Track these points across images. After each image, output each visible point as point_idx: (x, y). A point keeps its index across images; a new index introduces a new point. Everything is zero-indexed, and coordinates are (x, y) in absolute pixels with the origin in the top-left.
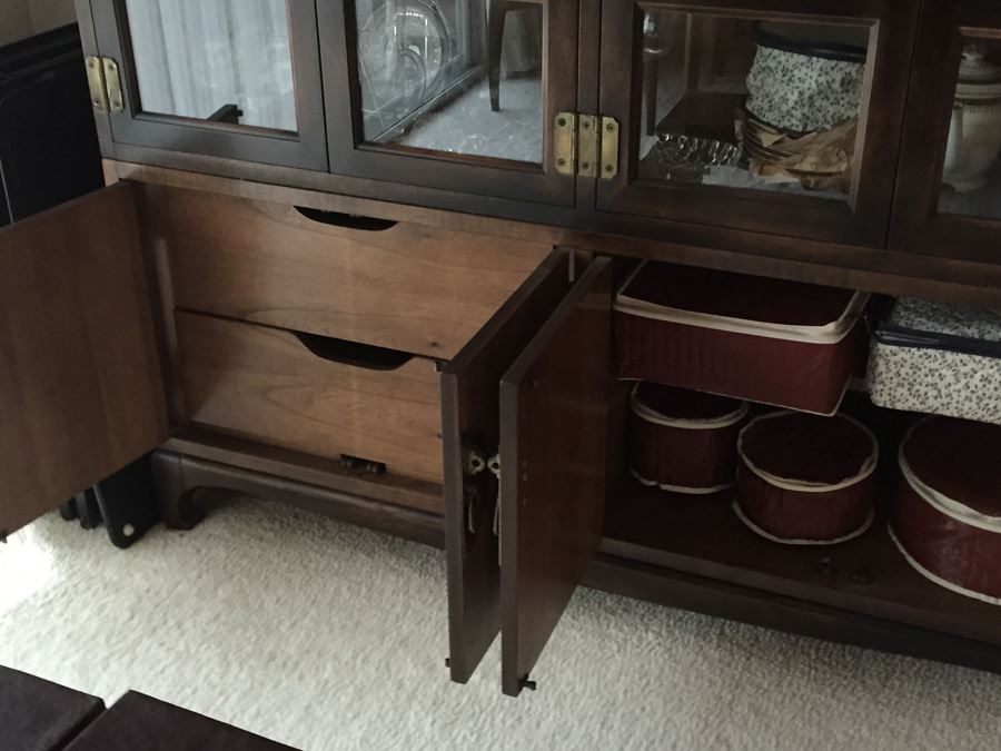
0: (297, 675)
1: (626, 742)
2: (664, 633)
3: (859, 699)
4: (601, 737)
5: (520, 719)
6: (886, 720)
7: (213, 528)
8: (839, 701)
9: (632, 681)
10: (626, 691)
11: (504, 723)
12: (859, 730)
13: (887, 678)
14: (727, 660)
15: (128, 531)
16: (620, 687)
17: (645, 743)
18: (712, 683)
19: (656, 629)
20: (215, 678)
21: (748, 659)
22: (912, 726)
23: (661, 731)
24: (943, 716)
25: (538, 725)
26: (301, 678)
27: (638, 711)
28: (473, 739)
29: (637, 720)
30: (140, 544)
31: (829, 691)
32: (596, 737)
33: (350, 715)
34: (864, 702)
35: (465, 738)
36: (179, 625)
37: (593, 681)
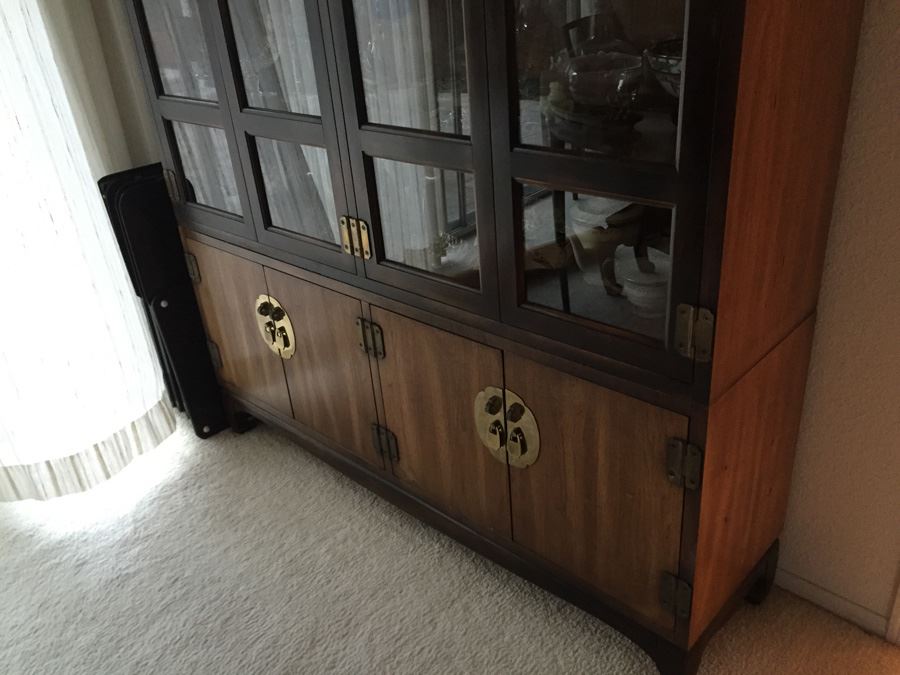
0: (234, 529)
1: (377, 610)
2: (446, 546)
3: (536, 616)
4: (365, 604)
5: (330, 581)
6: (544, 634)
7: (253, 436)
8: (522, 614)
9: (406, 572)
10: (398, 578)
11: (319, 581)
12: (522, 637)
13: (563, 607)
14: (471, 571)
15: (206, 430)
16: (397, 574)
17: (387, 614)
18: (452, 583)
19: (443, 541)
20: (195, 522)
21: (485, 573)
22: (558, 643)
23: (401, 608)
24: (583, 642)
25: (337, 587)
26: (236, 531)
27: (397, 592)
28: (295, 588)
29: (394, 597)
30: (213, 438)
31: (520, 606)
32: (363, 603)
33: (245, 558)
34: (537, 619)
35: (292, 586)
36: (200, 487)
37: (384, 567)
